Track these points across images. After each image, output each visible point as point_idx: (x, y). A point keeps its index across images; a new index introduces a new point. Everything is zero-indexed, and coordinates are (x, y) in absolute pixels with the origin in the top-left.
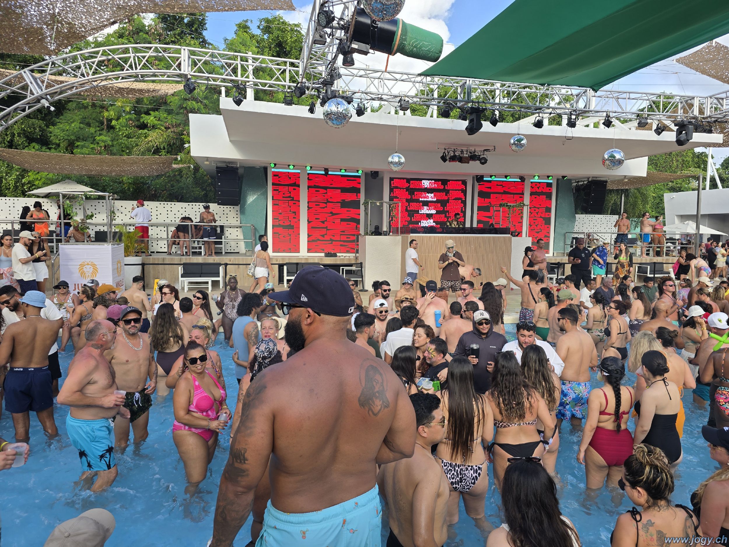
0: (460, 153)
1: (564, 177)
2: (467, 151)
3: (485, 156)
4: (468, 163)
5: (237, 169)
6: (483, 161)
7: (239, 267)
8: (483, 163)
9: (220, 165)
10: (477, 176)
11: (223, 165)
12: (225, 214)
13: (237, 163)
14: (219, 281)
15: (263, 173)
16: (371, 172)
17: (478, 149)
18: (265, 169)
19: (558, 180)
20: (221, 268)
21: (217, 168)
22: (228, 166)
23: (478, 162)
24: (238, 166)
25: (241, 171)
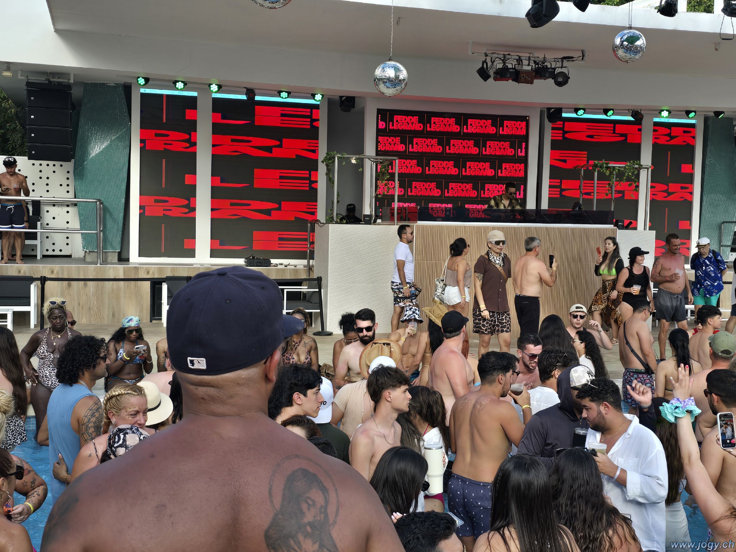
0: (515, 62)
1: (717, 113)
2: (529, 60)
3: (564, 70)
4: (532, 83)
5: (69, 87)
6: (560, 79)
7: (69, 285)
8: (560, 84)
9: (33, 79)
10: (549, 109)
11: (42, 79)
12: (44, 178)
13: (69, 74)
14: (28, 313)
15: (123, 96)
16: (341, 97)
17: (550, 56)
18: (127, 89)
19: (706, 119)
20: (32, 287)
21: (28, 84)
22: (50, 82)
23: (551, 81)
24: (72, 81)
25: (76, 92)
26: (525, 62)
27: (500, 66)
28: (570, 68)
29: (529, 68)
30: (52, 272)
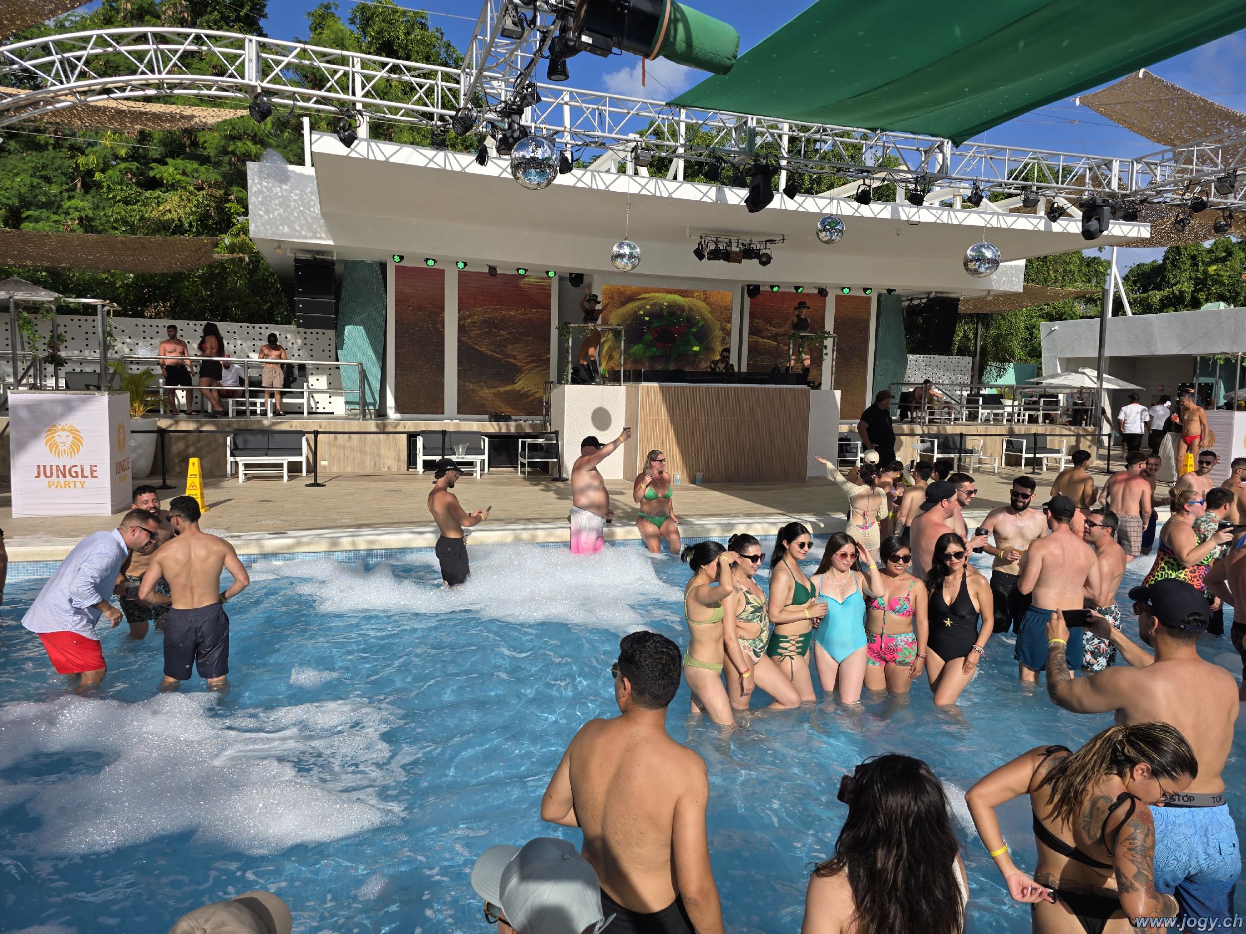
0: (726, 245)
1: (889, 291)
2: (738, 242)
3: (767, 252)
4: (740, 262)
5: (332, 263)
6: (764, 259)
7: (336, 438)
8: (764, 264)
9: (301, 255)
10: (750, 285)
11: (308, 256)
12: (309, 344)
13: (331, 252)
15: (379, 272)
16: (571, 274)
17: (755, 240)
18: (383, 266)
19: (880, 295)
20: (304, 439)
21: (296, 260)
22: (315, 259)
24: (335, 258)
25: (339, 269)
26: (735, 245)
27: (713, 247)
28: (772, 250)
29: (738, 249)
30: (321, 427)
